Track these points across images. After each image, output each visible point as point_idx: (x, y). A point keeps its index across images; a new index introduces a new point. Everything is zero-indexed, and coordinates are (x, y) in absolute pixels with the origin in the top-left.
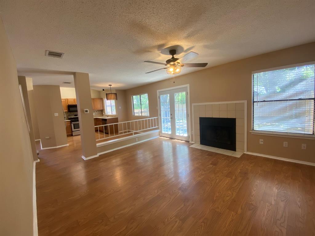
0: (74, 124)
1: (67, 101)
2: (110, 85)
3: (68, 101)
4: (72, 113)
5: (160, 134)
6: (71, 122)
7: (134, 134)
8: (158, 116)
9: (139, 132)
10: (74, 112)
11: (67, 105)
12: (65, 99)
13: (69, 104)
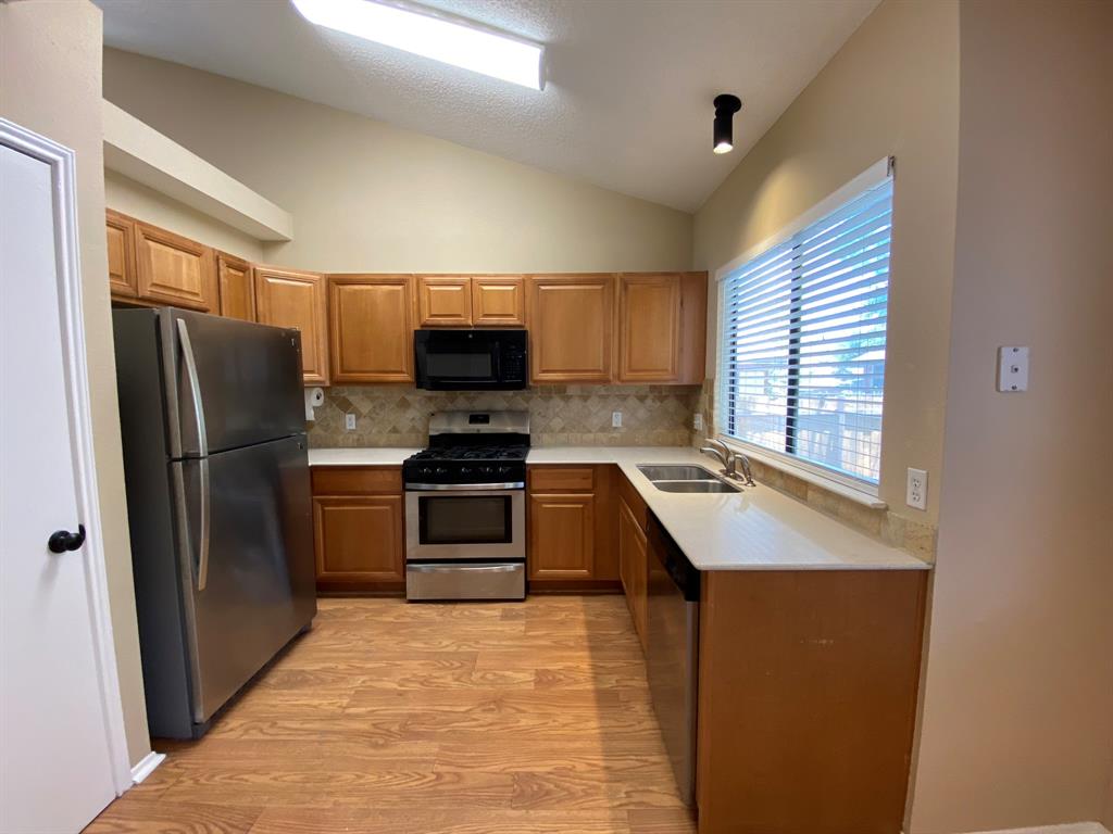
1: (413, 292)
3: (425, 298)
11: (414, 327)
12: (401, 281)
13: (426, 318)
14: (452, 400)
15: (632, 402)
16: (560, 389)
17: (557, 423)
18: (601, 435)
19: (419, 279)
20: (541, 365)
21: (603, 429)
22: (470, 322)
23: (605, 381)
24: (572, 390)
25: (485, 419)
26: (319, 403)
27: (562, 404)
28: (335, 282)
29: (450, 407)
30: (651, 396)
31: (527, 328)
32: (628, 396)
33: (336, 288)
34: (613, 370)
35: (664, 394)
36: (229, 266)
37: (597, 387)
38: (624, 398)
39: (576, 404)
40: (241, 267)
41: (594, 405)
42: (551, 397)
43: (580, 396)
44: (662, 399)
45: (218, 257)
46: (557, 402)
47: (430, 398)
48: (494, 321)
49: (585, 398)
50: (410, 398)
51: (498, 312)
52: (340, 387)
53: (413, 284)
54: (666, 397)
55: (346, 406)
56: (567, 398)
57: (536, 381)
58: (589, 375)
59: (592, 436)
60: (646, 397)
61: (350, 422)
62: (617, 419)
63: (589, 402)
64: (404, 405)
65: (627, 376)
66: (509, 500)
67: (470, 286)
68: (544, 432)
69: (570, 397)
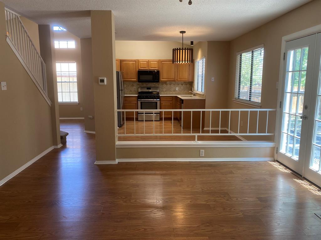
0: (141, 103)
1: (137, 63)
2: (183, 32)
3: (139, 64)
4: (145, 85)
5: (274, 154)
6: (139, 97)
7: (198, 140)
8: (276, 108)
9: (239, 138)
10: (147, 83)
11: (137, 70)
12: (135, 61)
13: (140, 68)
14: (143, 85)
15: (180, 85)
16: (165, 83)
17: (164, 90)
18: (174, 92)
19: (138, 60)
20: (162, 77)
21: (174, 91)
22: (148, 69)
23: (174, 81)
24: (168, 83)
25: (150, 89)
27: (166, 86)
29: (142, 86)
30: (184, 84)
31: (159, 70)
32: (179, 84)
33: (122, 62)
34: (176, 78)
35: (187, 83)
37: (173, 82)
38: (178, 84)
39: (169, 86)
41: (172, 86)
43: (169, 84)
44: (186, 85)
46: (165, 85)
48: (153, 69)
49: (170, 84)
51: (154, 67)
54: (187, 84)
57: (161, 81)
58: (171, 80)
59: (172, 92)
60: (183, 84)
62: (177, 89)
63: (171, 85)
65: (179, 80)
66: (157, 102)
67: (148, 62)
68: (162, 91)
69: (167, 84)
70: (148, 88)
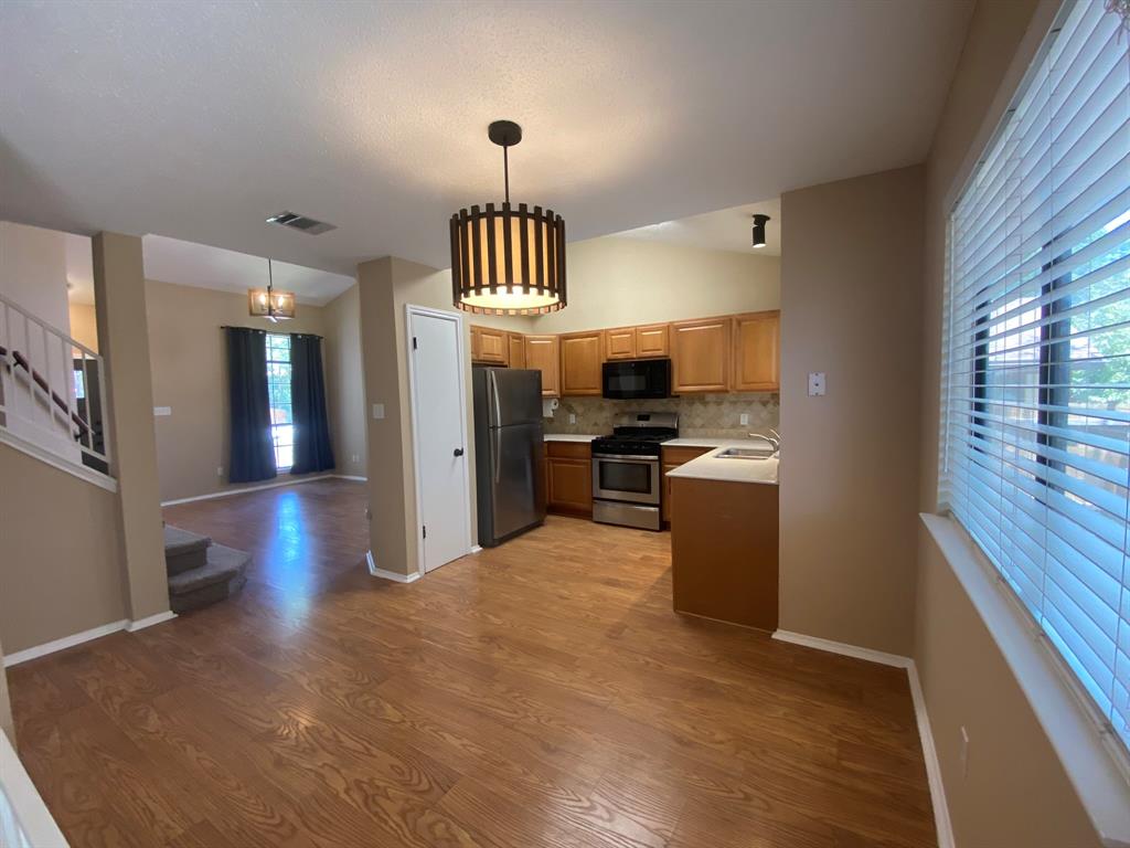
1: (603, 341)
3: (609, 342)
11: (603, 361)
12: (596, 334)
13: (610, 356)
14: (628, 406)
15: (757, 406)
16: (699, 397)
17: (699, 422)
18: (732, 431)
19: (606, 332)
20: (681, 381)
21: (733, 427)
22: (636, 356)
24: (710, 397)
25: (646, 418)
26: (555, 407)
27: (701, 407)
28: (564, 338)
29: (627, 410)
30: (771, 402)
31: (671, 357)
32: (753, 401)
33: (564, 341)
34: (731, 383)
36: (514, 338)
37: (723, 395)
38: (750, 403)
39: (712, 409)
40: (518, 337)
41: (725, 408)
42: (693, 403)
43: (715, 403)
45: (509, 334)
46: (699, 407)
47: (615, 404)
48: (649, 353)
49: (719, 403)
50: (605, 404)
51: (652, 348)
52: (566, 398)
53: (603, 335)
55: (570, 410)
56: (705, 403)
57: (678, 392)
58: (716, 387)
59: (724, 431)
60: (768, 402)
61: (572, 419)
62: (745, 419)
63: (723, 407)
64: (601, 408)
65: (742, 387)
66: (649, 467)
67: (635, 333)
68: (689, 427)
69: (708, 403)
70: (641, 418)
